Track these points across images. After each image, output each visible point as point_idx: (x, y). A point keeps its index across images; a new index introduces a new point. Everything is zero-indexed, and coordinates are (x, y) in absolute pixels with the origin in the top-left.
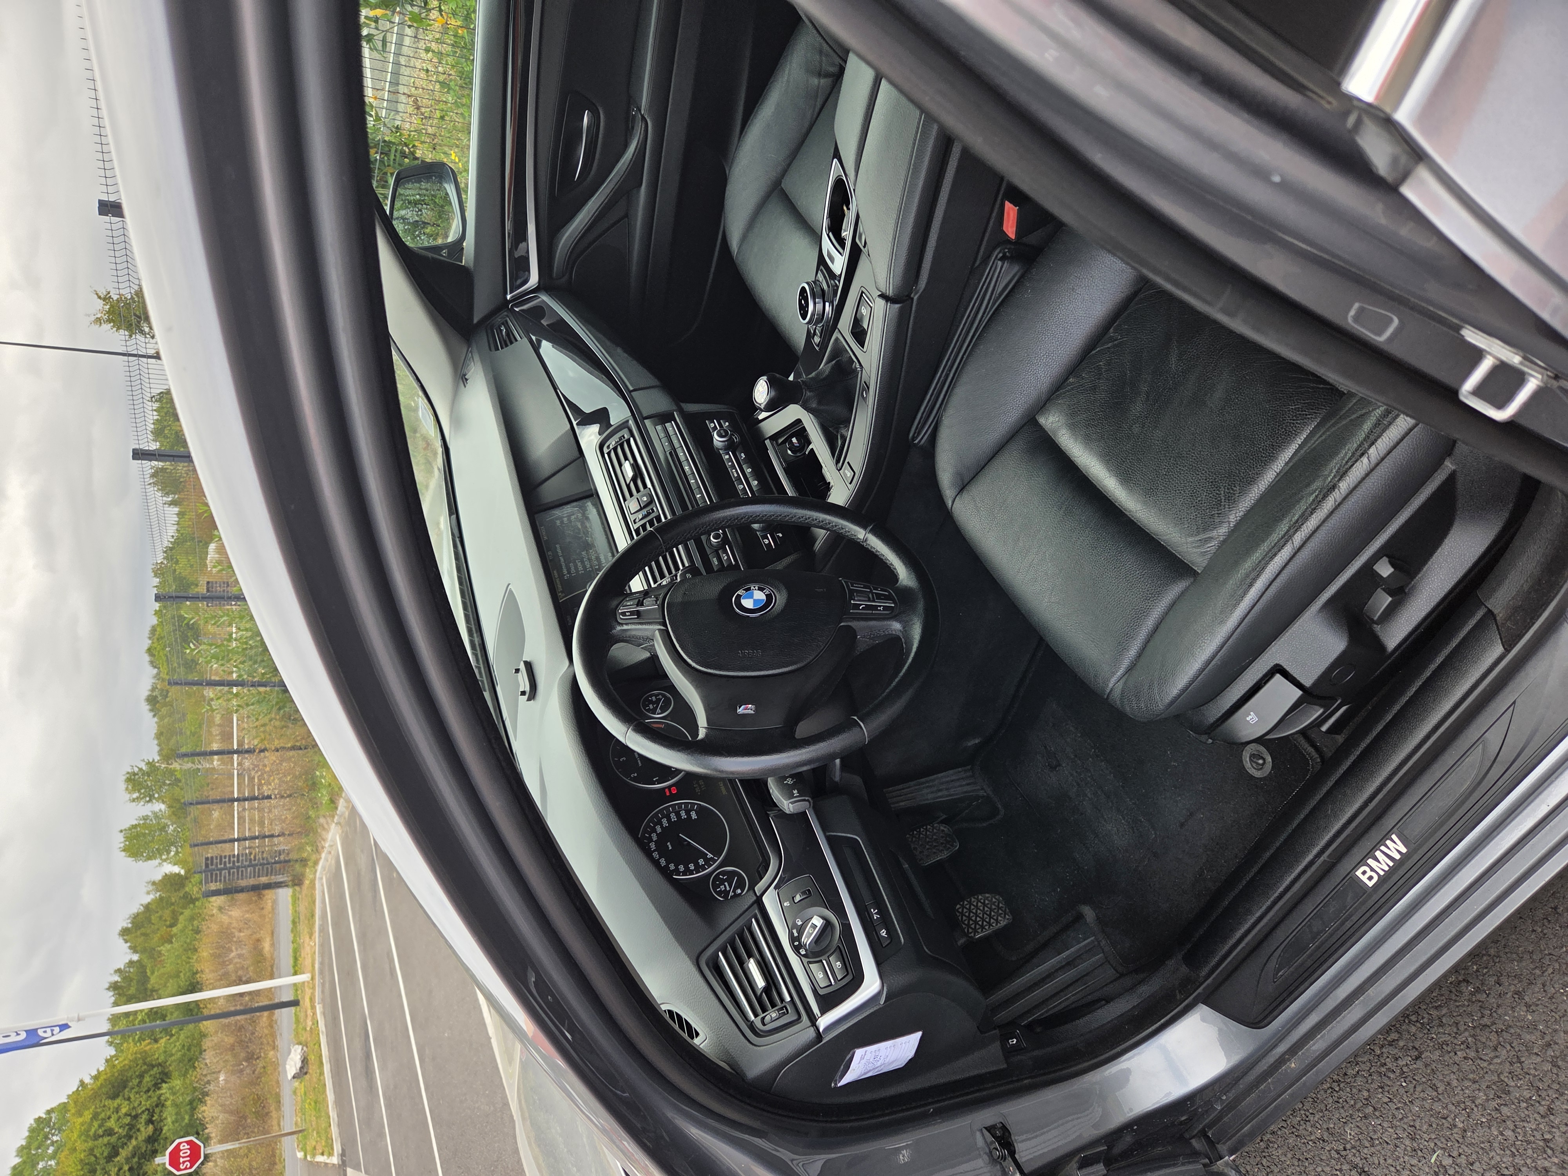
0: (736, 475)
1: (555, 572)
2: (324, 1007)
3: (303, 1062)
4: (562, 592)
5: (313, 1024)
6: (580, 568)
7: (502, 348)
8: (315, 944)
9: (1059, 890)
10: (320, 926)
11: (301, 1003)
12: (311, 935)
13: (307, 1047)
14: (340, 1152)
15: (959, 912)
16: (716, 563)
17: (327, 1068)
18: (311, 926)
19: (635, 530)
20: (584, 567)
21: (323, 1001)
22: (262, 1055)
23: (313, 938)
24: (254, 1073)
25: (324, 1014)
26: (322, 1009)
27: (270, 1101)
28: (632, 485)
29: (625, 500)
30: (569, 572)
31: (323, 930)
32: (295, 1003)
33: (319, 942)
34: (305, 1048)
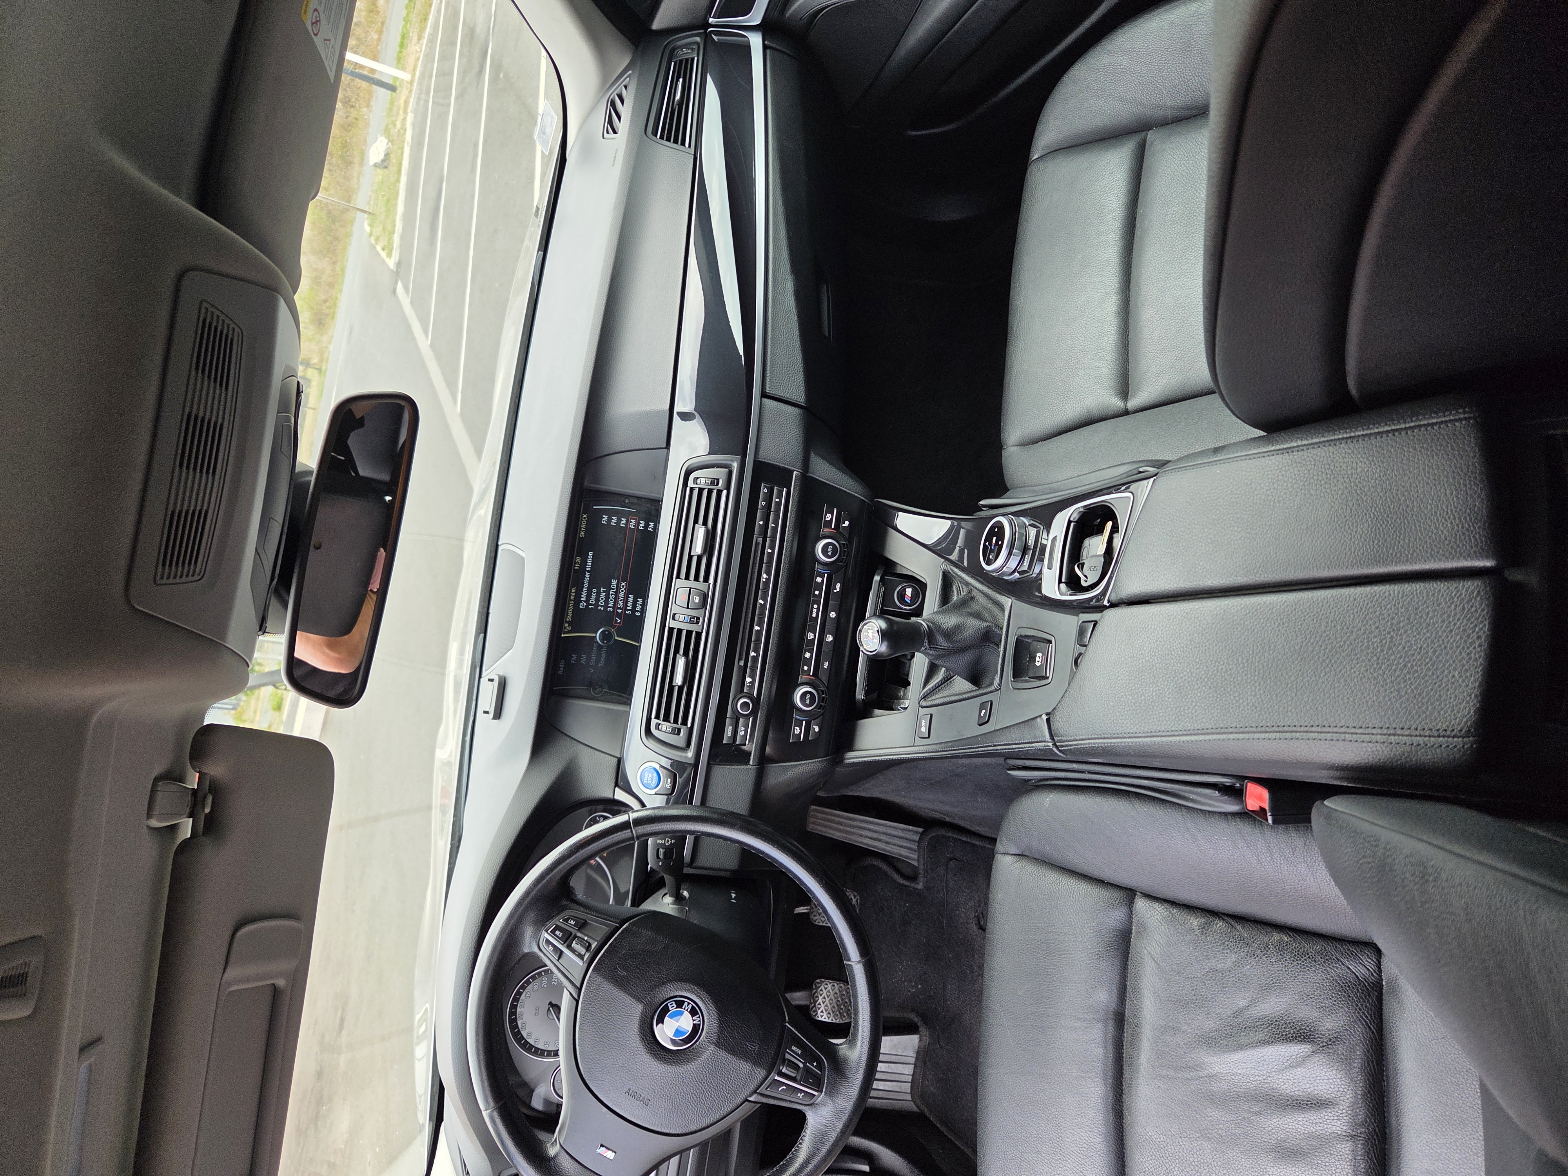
0: (814, 615)
1: (573, 590)
2: (415, 117)
3: (386, 155)
4: (570, 623)
5: (402, 128)
6: (602, 602)
7: (662, 137)
8: (421, 51)
9: (920, 986)
10: (430, 35)
11: (398, 92)
12: (420, 38)
13: (392, 144)
14: (397, 261)
15: (816, 986)
16: (729, 735)
17: (404, 179)
18: (422, 30)
19: (669, 627)
20: (606, 606)
21: (415, 111)
22: (357, 105)
23: (420, 42)
24: (347, 117)
25: (413, 125)
26: (412, 119)
27: (356, 153)
28: (695, 560)
29: (678, 577)
30: (587, 601)
31: (432, 40)
32: (393, 89)
33: (425, 51)
34: (390, 144)
